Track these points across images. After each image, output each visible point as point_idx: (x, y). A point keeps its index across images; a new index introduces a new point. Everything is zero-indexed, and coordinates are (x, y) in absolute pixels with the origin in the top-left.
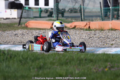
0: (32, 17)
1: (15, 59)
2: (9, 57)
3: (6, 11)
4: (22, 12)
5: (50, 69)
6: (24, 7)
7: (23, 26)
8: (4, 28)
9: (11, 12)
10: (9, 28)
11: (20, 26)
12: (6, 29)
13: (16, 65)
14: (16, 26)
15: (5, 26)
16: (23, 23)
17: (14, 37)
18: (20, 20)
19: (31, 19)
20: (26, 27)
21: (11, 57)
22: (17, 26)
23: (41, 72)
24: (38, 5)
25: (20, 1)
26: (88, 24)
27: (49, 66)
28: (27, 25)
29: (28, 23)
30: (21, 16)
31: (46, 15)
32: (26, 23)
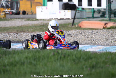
0: (85, 17)
1: (69, 59)
2: (63, 56)
3: (60, 12)
4: (76, 12)
5: (102, 68)
6: (77, 8)
7: (76, 26)
9: (65, 13)
10: (63, 28)
11: (73, 26)
13: (69, 64)
16: (76, 24)
17: (67, 37)
18: (74, 21)
19: (84, 20)
20: (80, 28)
21: (64, 57)
22: (71, 26)
23: (93, 70)
25: (74, 2)
27: (102, 65)
28: (81, 25)
29: (82, 23)
30: (75, 16)
31: (99, 15)
32: (79, 23)
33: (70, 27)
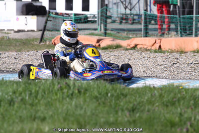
3: (18, 19)
4: (47, 20)
6: (49, 12)
7: (48, 43)
8: (16, 46)
9: (26, 21)
11: (41, 43)
12: (19, 48)
14: (35, 43)
15: (18, 44)
16: (47, 39)
18: (43, 34)
20: (54, 46)
22: (38, 43)
24: (71, 9)
25: (41, 2)
26: (158, 41)
28: (55, 42)
29: (57, 38)
30: (45, 26)
32: (53, 38)
33: (37, 45)
